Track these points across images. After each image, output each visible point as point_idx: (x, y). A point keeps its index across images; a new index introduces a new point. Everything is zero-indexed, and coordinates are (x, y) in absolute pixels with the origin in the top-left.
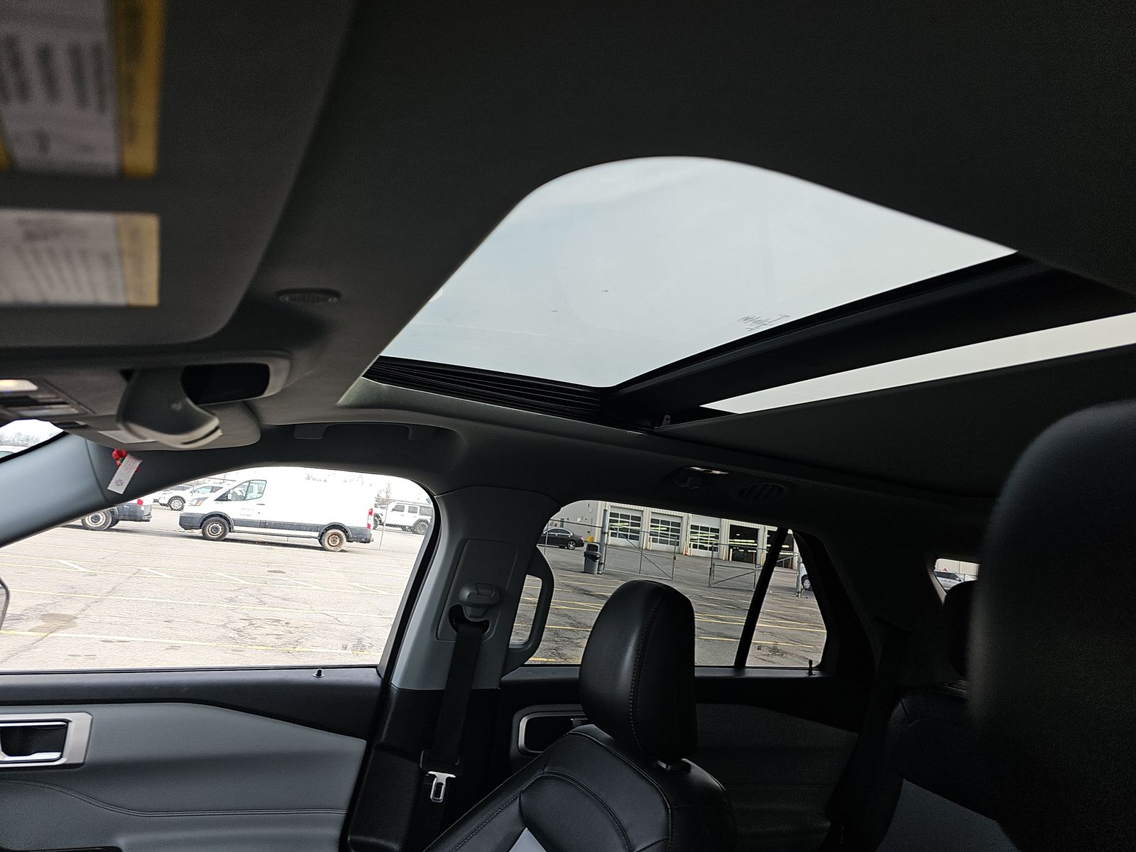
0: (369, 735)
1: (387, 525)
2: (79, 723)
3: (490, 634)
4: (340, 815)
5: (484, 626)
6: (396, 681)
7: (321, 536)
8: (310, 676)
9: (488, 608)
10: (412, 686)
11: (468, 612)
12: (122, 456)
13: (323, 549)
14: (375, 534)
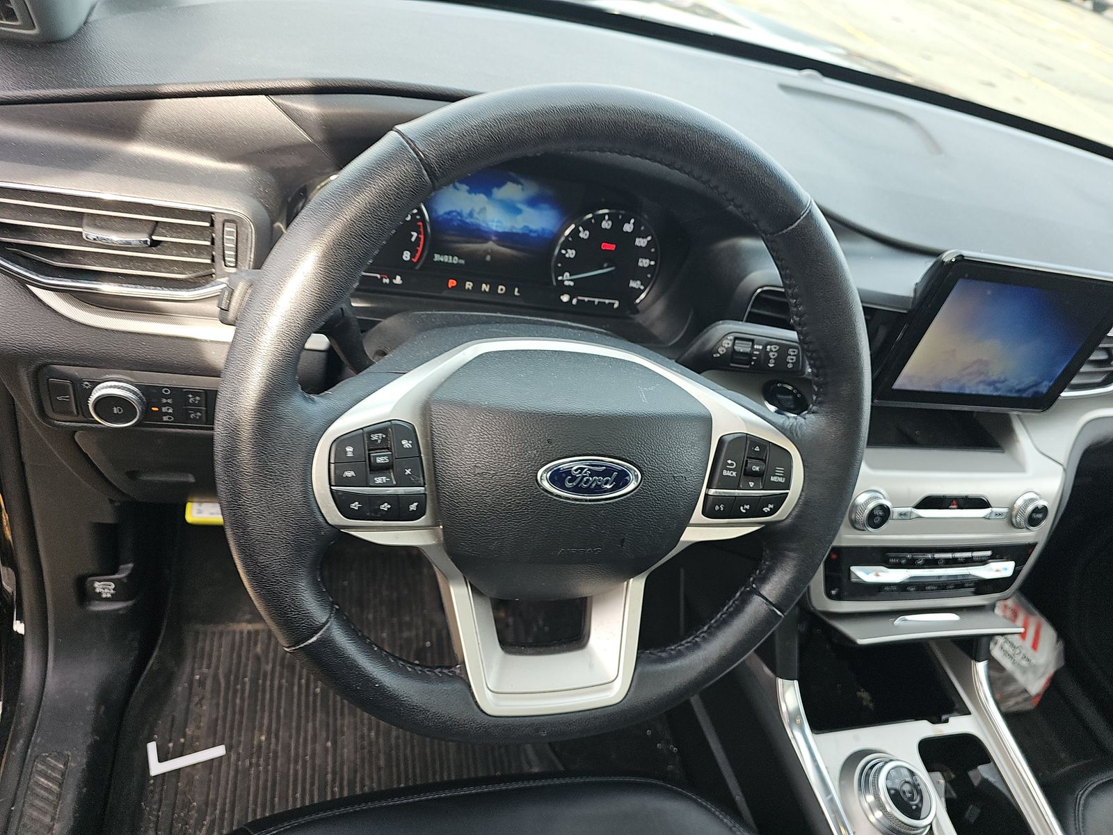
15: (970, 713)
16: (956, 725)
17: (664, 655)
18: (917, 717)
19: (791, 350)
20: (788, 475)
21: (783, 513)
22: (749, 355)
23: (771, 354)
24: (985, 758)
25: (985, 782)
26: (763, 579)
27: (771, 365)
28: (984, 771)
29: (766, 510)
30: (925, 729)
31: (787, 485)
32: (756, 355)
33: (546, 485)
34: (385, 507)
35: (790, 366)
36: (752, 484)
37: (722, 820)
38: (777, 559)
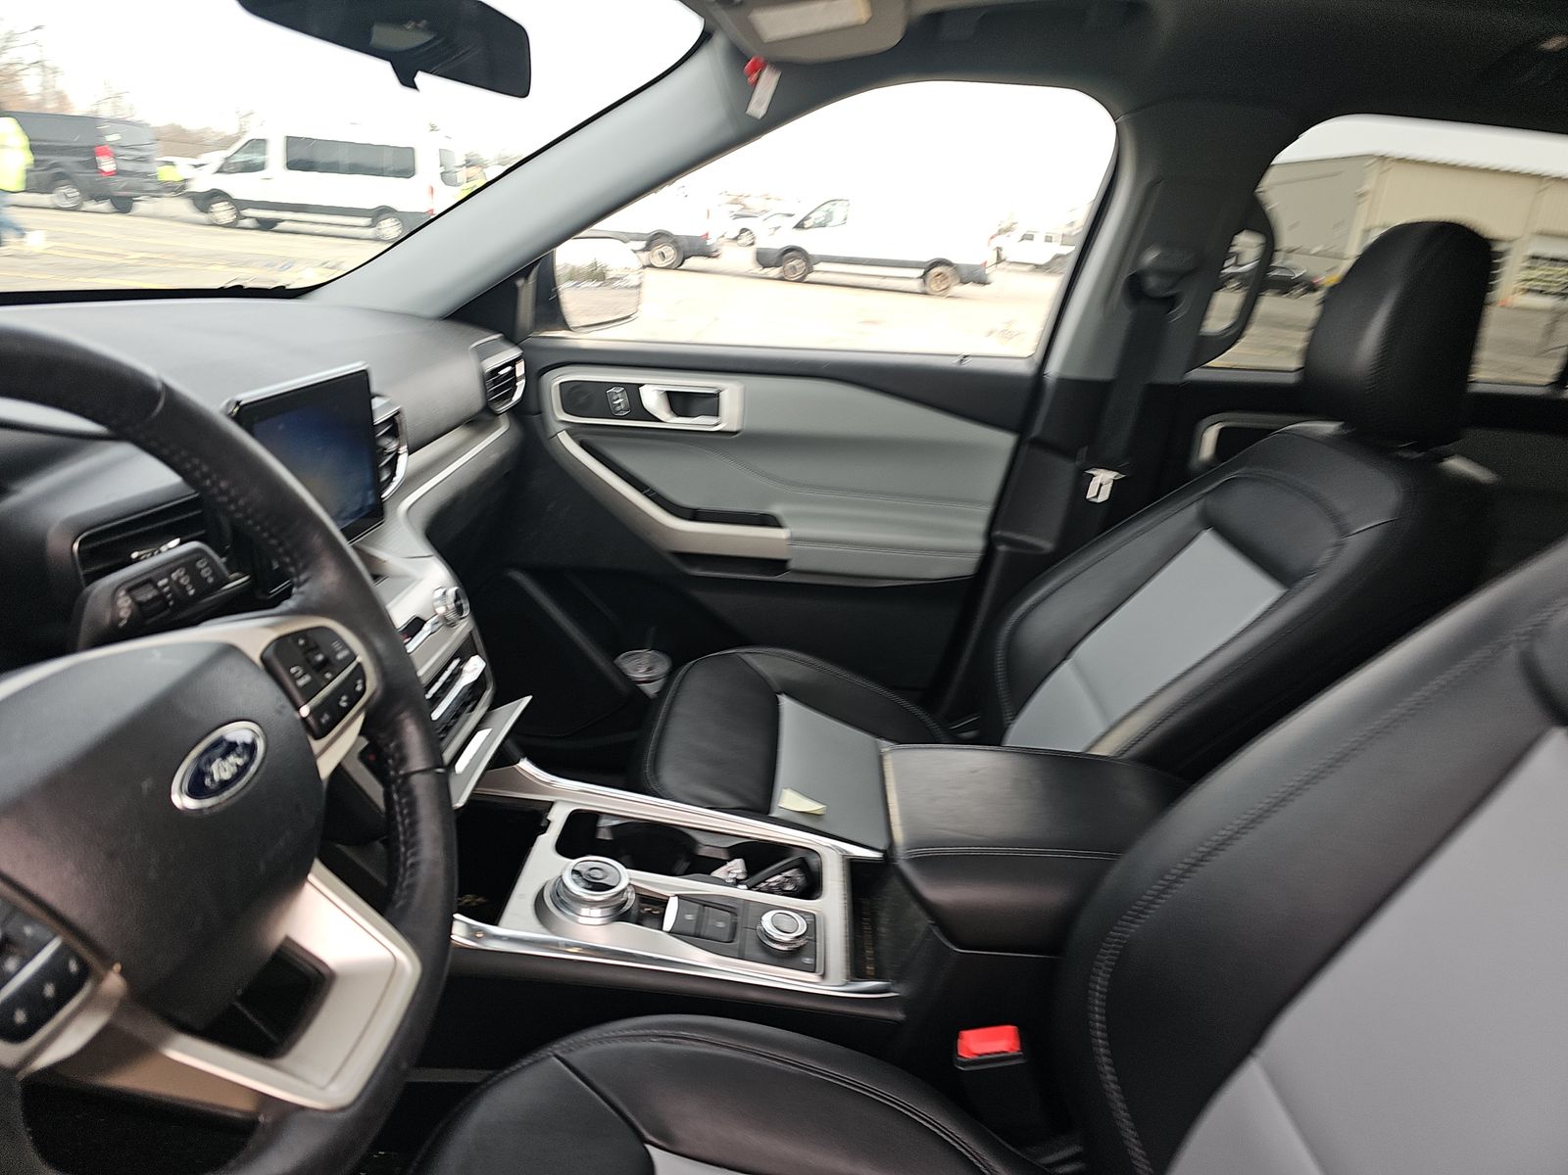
0: (1020, 427)
1: (1011, 263)
2: (732, 393)
3: (1180, 312)
4: (986, 510)
5: (1171, 302)
6: (1053, 369)
7: (924, 277)
8: (952, 363)
9: (1182, 276)
10: (1074, 373)
11: (1152, 282)
12: (758, 69)
13: (925, 293)
14: (995, 274)
15: (552, 803)
16: (558, 817)
17: (401, 903)
18: (531, 842)
19: (198, 563)
20: (345, 646)
21: (372, 683)
22: (161, 597)
23: (182, 581)
24: (595, 816)
25: (613, 828)
26: (403, 760)
27: (192, 592)
28: (604, 822)
29: (359, 688)
30: (546, 842)
31: (352, 657)
32: (167, 593)
33: (190, 803)
34: (49, 990)
35: (211, 580)
36: (328, 676)
37: (524, 1067)
38: (396, 732)
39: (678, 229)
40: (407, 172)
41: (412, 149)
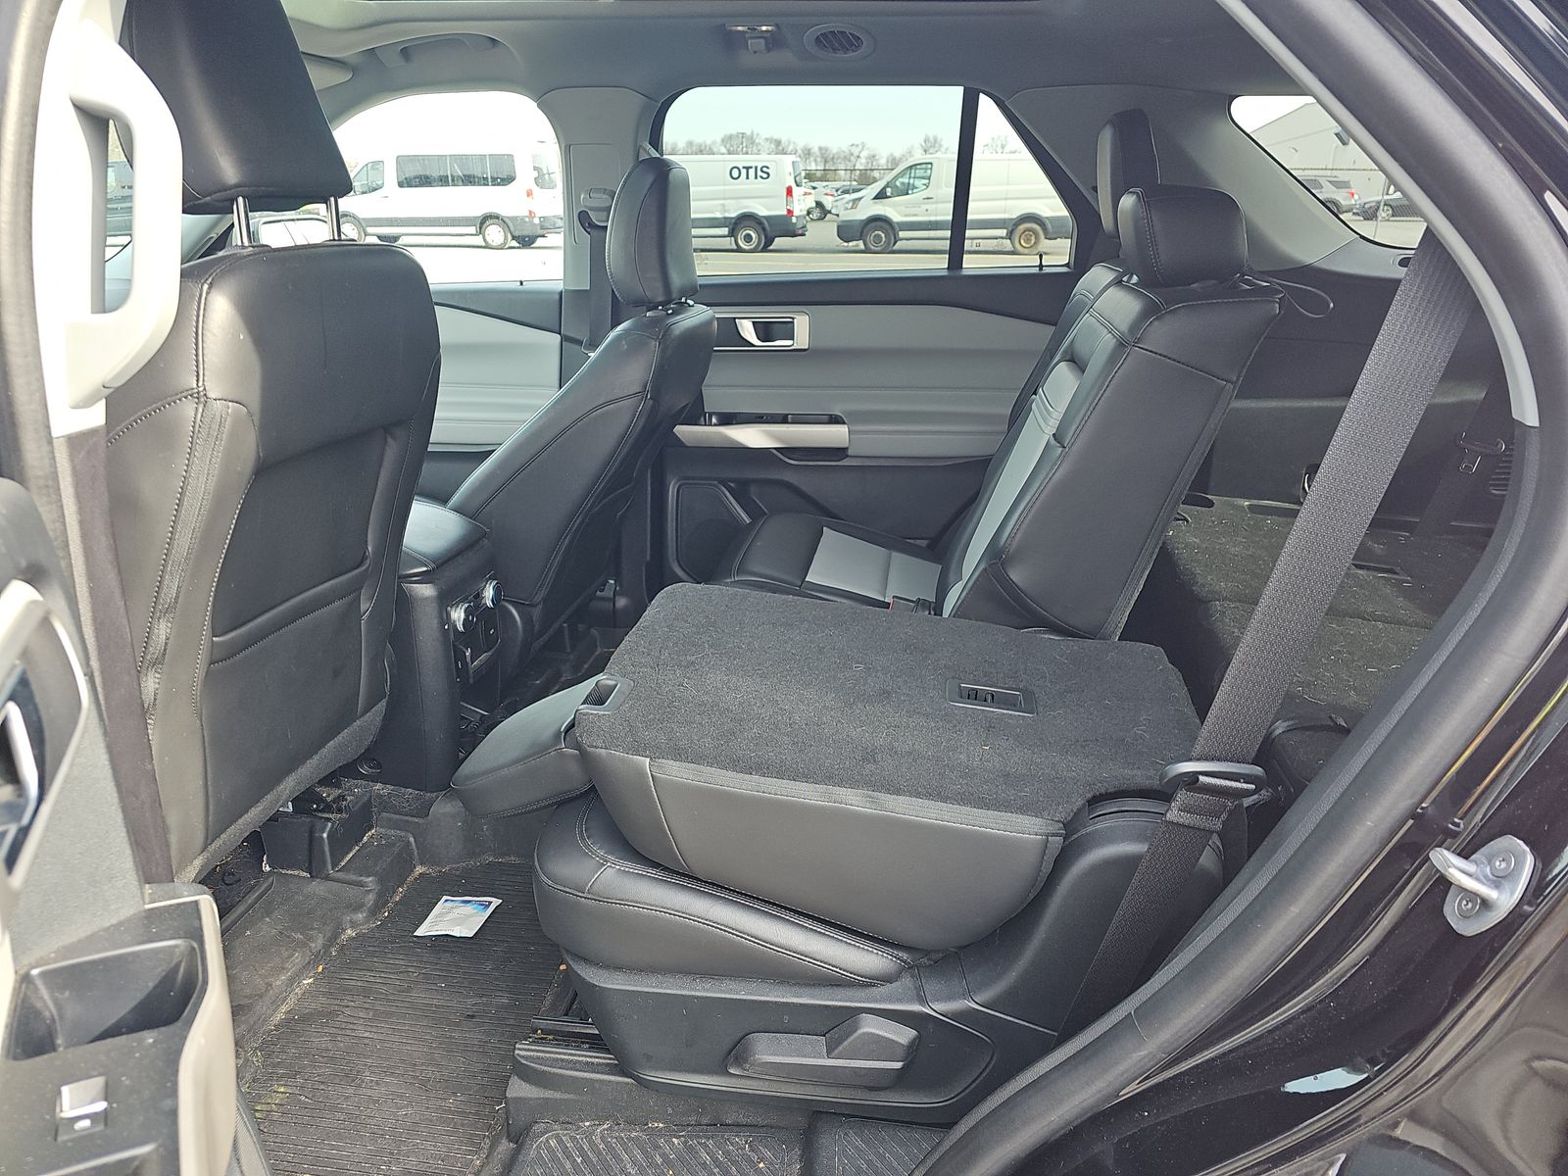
7: (1010, 234)
39: (762, 211)
40: (508, 180)
41: (511, 156)
